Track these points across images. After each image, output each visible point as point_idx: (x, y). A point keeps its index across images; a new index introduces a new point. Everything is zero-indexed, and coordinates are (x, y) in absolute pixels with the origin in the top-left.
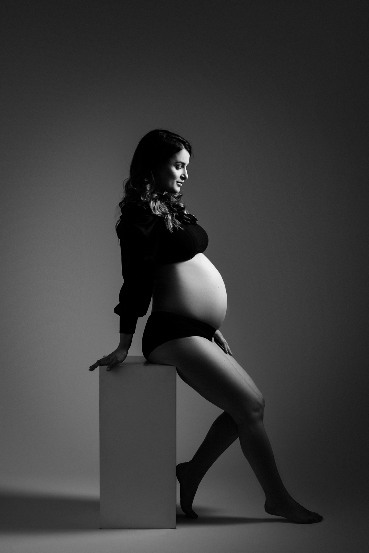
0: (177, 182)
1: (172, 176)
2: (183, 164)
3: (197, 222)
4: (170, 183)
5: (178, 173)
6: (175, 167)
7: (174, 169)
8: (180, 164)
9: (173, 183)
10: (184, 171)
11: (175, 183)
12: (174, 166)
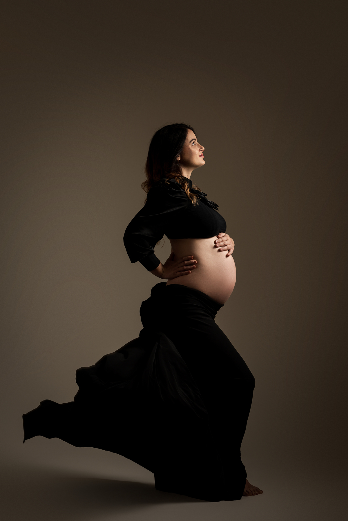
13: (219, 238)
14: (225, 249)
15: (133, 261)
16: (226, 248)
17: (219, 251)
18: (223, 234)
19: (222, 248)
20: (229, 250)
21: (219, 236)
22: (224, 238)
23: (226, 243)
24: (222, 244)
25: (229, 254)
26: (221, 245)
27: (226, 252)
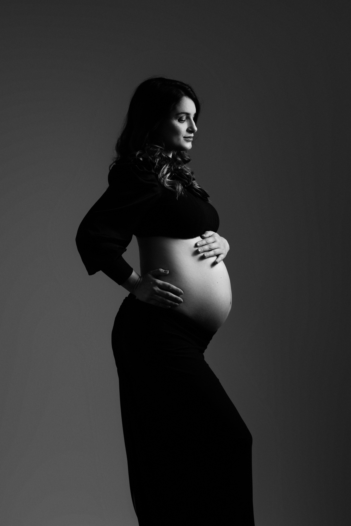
0: (184, 137)
1: (176, 132)
2: (188, 115)
3: (208, 198)
4: (175, 140)
5: (183, 127)
6: (177, 120)
7: (176, 123)
8: (182, 115)
9: (179, 139)
10: (191, 123)
11: (182, 139)
12: (176, 118)
13: (203, 238)
14: (211, 255)
15: (91, 271)
16: (212, 253)
17: (203, 258)
18: (210, 233)
19: (206, 254)
20: (218, 256)
21: (204, 235)
22: (210, 240)
23: (214, 246)
24: (206, 248)
25: (218, 260)
26: (205, 250)
27: (213, 259)
